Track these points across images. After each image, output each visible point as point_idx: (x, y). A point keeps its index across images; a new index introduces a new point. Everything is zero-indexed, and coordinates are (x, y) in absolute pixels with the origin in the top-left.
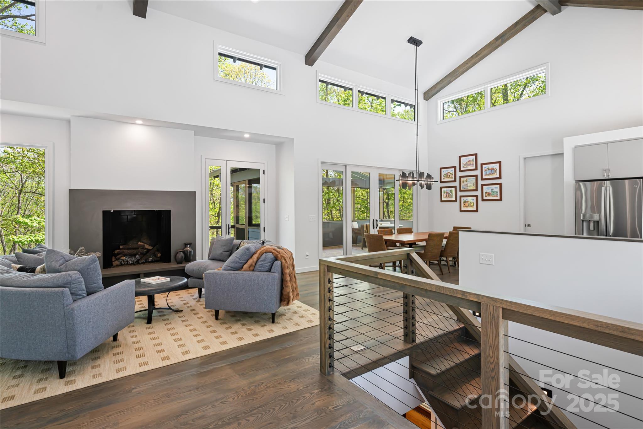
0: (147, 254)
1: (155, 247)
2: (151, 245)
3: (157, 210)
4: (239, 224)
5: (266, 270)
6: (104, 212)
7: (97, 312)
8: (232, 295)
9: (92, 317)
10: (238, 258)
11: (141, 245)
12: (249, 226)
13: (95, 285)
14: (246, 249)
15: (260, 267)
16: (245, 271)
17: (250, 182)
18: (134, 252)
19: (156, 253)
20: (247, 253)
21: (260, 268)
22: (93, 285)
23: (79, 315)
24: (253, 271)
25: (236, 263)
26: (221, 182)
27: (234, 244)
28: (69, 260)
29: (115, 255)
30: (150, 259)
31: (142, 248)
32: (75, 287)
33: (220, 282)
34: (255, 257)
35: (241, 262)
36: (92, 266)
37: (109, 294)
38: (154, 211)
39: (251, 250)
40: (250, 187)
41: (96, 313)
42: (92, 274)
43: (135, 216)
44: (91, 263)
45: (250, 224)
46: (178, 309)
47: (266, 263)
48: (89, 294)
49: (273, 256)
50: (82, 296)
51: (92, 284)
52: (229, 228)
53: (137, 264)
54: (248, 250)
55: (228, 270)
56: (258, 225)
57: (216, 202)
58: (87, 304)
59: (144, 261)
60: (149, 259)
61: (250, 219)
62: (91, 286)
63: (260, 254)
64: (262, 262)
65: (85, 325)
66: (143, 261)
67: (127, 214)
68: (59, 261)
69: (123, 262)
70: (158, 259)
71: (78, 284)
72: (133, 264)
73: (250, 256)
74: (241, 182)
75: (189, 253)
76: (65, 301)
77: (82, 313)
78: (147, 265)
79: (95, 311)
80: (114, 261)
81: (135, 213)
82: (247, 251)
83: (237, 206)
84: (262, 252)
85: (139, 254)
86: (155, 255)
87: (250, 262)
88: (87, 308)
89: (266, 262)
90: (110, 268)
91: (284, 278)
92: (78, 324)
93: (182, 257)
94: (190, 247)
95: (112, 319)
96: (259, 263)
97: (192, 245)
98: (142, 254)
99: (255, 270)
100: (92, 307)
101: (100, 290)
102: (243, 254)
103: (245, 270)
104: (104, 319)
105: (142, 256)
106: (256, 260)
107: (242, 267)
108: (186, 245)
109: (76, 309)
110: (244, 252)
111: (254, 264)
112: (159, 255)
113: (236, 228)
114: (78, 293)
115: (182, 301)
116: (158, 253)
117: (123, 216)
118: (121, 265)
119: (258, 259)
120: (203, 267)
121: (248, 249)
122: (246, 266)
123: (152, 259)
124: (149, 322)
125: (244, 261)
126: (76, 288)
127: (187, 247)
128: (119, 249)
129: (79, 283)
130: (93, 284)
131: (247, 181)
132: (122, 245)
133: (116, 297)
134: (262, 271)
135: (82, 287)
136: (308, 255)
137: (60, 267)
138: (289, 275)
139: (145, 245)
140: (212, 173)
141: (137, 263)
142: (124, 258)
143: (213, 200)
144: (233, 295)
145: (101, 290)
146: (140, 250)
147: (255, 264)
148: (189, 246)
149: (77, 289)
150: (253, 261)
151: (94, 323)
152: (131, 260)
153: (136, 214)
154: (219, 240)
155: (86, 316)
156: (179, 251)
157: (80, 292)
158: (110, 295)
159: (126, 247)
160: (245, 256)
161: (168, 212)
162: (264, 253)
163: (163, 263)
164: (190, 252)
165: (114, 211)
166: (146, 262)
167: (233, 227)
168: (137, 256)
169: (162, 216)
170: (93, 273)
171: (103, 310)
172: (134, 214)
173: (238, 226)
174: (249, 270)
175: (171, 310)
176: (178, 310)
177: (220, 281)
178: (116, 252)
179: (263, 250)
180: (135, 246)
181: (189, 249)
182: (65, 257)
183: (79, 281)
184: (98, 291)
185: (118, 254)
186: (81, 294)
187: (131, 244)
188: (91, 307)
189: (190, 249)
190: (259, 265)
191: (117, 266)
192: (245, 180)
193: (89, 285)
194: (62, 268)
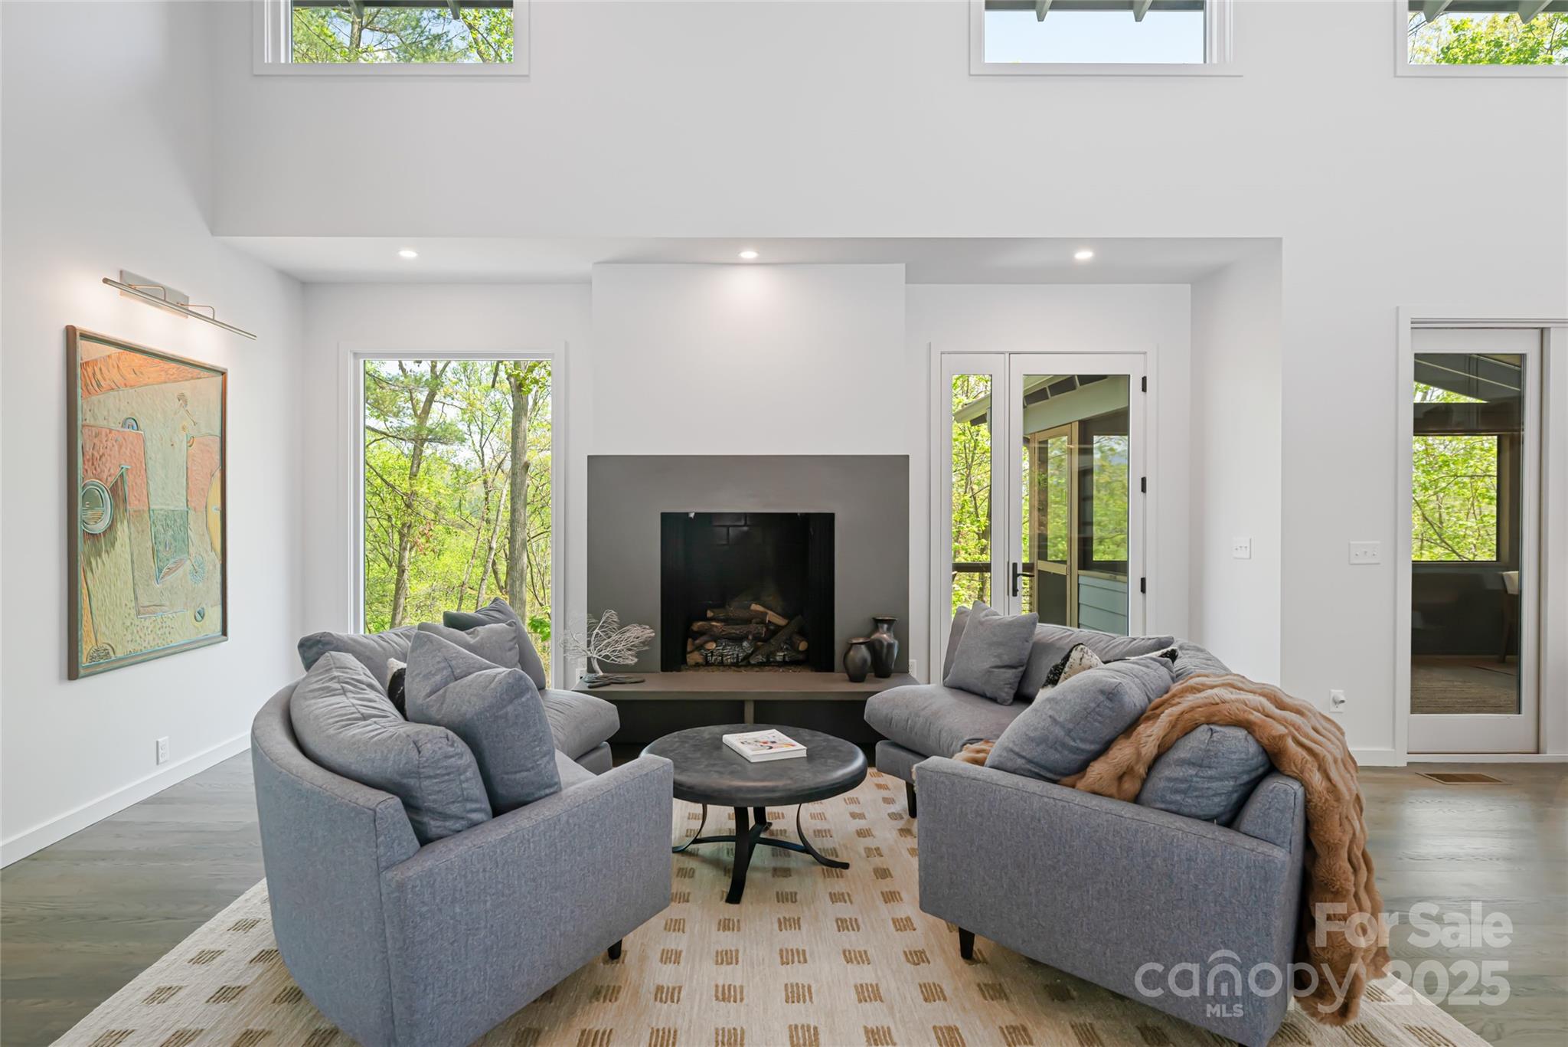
0: (772, 641)
1: (793, 621)
2: (783, 615)
3: (801, 514)
4: (1045, 559)
5: (1207, 812)
6: (663, 515)
7: (507, 892)
8: (1032, 890)
9: (486, 912)
10: (1062, 726)
11: (757, 612)
12: (1079, 569)
13: (525, 774)
14: (1102, 692)
15: (1176, 791)
16: (1095, 793)
17: (1087, 430)
18: (738, 632)
19: (796, 638)
20: (1107, 711)
21: (1178, 797)
22: (518, 776)
23: (424, 909)
24: (1136, 799)
25: (1053, 747)
26: (991, 432)
27: (1035, 638)
28: (463, 673)
29: (696, 635)
30: (779, 656)
31: (758, 620)
32: (436, 788)
33: (979, 819)
34: (1150, 735)
35: (1078, 749)
36: (510, 708)
37: (564, 818)
38: (796, 514)
39: (1126, 699)
40: (1086, 451)
41: (503, 895)
42: (513, 736)
43: (745, 529)
44: (505, 696)
45: (1085, 560)
46: (834, 852)
47: (1211, 778)
48: (500, 807)
49: (1253, 748)
50: (464, 822)
51: (516, 772)
52: (1015, 575)
53: (745, 666)
54: (1111, 700)
55: (1014, 772)
56: (1117, 568)
57: (981, 497)
58: (465, 861)
59: (765, 660)
60: (775, 655)
61: (1085, 545)
62: (512, 777)
63: (1173, 725)
64: (1192, 772)
65: (452, 944)
66: (760, 658)
67: (728, 523)
68: (434, 675)
69: (712, 656)
70: (801, 657)
71: (447, 777)
72: (736, 665)
73: (1122, 725)
74: (1056, 430)
75: (885, 650)
76: (382, 848)
77: (442, 900)
78: (771, 673)
79: (500, 886)
80: (691, 652)
81: (746, 520)
82: (1108, 703)
83: (1042, 508)
84: (1187, 716)
85: (750, 637)
86: (793, 647)
87: (1122, 753)
88: (465, 876)
89: (1210, 773)
90: (679, 670)
91: (1320, 872)
92: (421, 943)
93: (865, 661)
94: (889, 629)
95: (572, 912)
96: (1168, 771)
97: (898, 624)
98: (757, 638)
99: (1145, 795)
100: (484, 870)
101: (543, 793)
102: (1086, 715)
103: (1096, 787)
104: (539, 913)
105: (759, 643)
106: (1155, 752)
107: (1082, 768)
108: (877, 623)
109: (414, 887)
110: (1093, 705)
111: (1141, 770)
112: (803, 646)
113: (1036, 573)
114: (449, 812)
115: (854, 816)
116: (801, 641)
117: (718, 529)
118: (707, 664)
119: (1164, 749)
120: (923, 713)
121: (1111, 694)
122: (1099, 770)
123: (784, 655)
124: (735, 896)
125: (1092, 742)
126: (440, 791)
127: (881, 630)
128: (705, 619)
129: (448, 774)
130: (520, 772)
131: (1076, 427)
132: (712, 607)
133: (592, 826)
134: (1186, 810)
135: (462, 790)
136: (1343, 698)
137: (428, 700)
138: (1350, 860)
139: (767, 613)
140: (966, 409)
141: (744, 663)
142: (715, 645)
143: (972, 490)
144: (1037, 892)
145: (547, 795)
146: (754, 628)
147: (1151, 768)
148: (885, 626)
149: (441, 796)
150: (1139, 754)
151: (492, 933)
152: (731, 652)
153: (748, 523)
154: (981, 623)
155: (458, 910)
156: (854, 641)
157: (454, 809)
158: (568, 822)
159: (722, 616)
160: (1097, 724)
161: (827, 521)
162: (1197, 726)
163: (812, 671)
164: (890, 646)
165: (696, 514)
166: (768, 664)
167: (1028, 567)
168: (745, 644)
169: (811, 530)
170: (517, 733)
171: (534, 880)
172: (743, 523)
173: (1042, 565)
174: (1113, 790)
175: (809, 857)
176: (833, 858)
177: (981, 815)
178: (697, 626)
179: (1192, 709)
180: (742, 614)
181: (885, 636)
182: (453, 663)
183: (446, 768)
184: (536, 796)
185: (701, 633)
186: (464, 814)
187: (734, 610)
188: (481, 875)
189: (890, 636)
190: (1169, 780)
191: (697, 665)
192: (1071, 423)
193: (507, 773)
194: (431, 704)
